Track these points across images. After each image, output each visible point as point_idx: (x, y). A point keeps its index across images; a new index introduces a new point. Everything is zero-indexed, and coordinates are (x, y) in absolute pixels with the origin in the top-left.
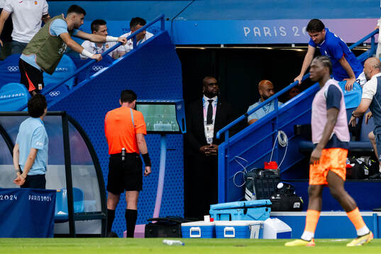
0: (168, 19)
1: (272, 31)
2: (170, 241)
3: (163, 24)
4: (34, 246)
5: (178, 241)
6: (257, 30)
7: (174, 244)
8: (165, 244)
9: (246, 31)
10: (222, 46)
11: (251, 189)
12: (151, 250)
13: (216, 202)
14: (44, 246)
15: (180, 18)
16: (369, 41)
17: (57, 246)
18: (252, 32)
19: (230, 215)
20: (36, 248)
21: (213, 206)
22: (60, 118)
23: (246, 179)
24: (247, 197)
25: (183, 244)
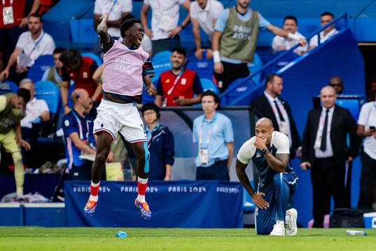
0: (351, 17)
2: (353, 232)
3: (346, 22)
4: (222, 236)
5: (361, 231)
7: (356, 235)
8: (349, 234)
12: (335, 240)
14: (232, 236)
15: (363, 16)
17: (245, 236)
20: (224, 238)
22: (247, 112)
25: (365, 235)
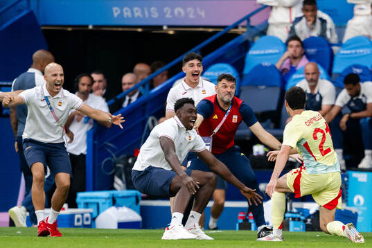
1: (143, 13)
6: (127, 11)
9: (116, 12)
10: (90, 27)
11: (120, 177)
13: (84, 190)
16: (244, 23)
18: (122, 13)
19: (98, 204)
21: (80, 195)
23: (115, 166)
24: (116, 186)
